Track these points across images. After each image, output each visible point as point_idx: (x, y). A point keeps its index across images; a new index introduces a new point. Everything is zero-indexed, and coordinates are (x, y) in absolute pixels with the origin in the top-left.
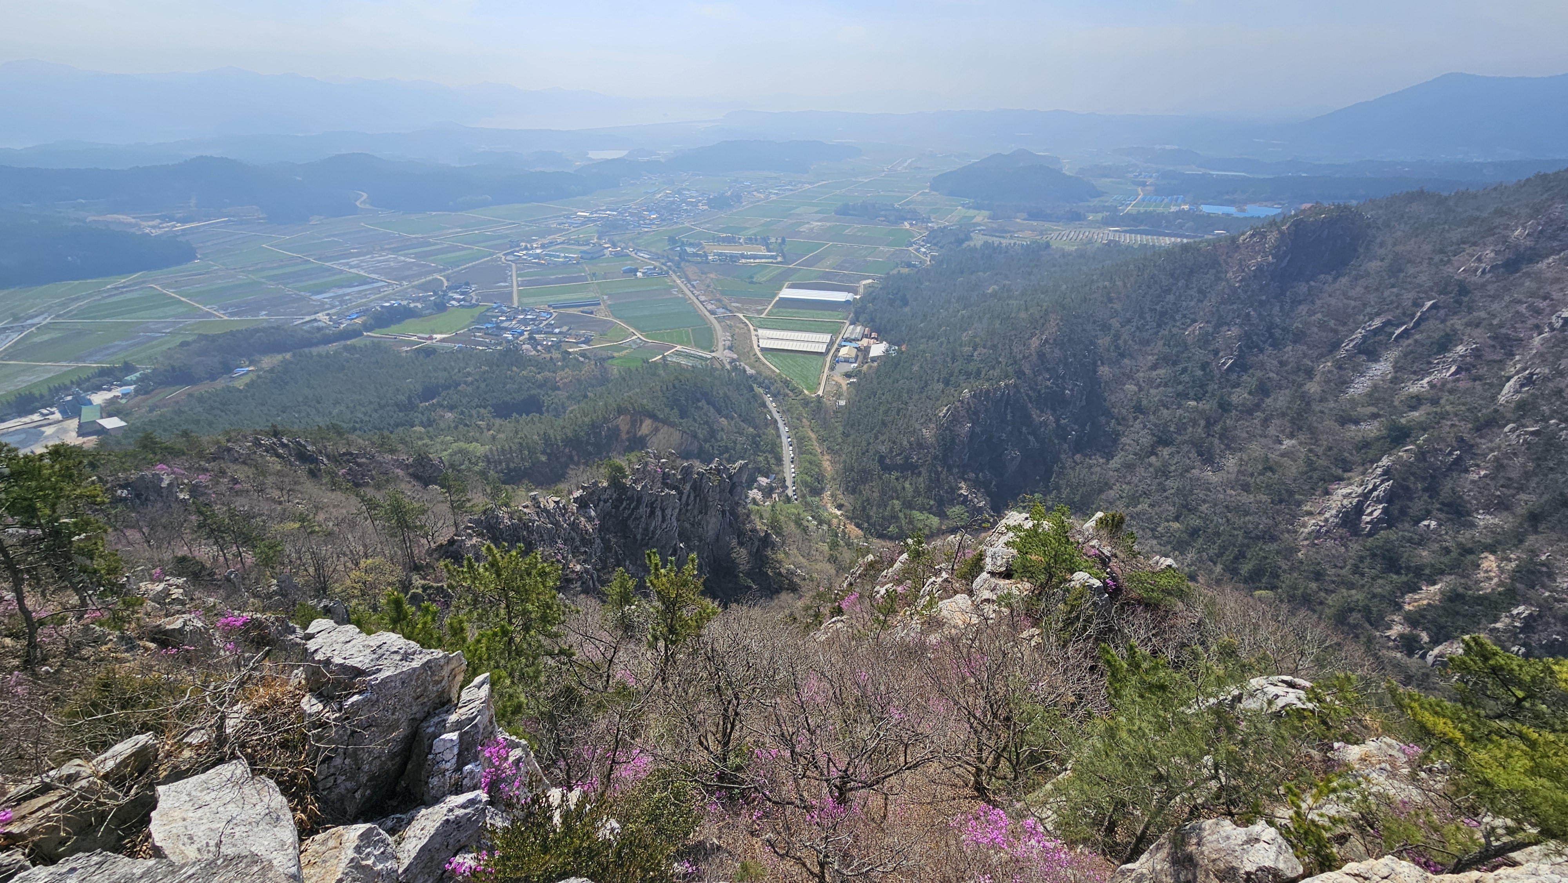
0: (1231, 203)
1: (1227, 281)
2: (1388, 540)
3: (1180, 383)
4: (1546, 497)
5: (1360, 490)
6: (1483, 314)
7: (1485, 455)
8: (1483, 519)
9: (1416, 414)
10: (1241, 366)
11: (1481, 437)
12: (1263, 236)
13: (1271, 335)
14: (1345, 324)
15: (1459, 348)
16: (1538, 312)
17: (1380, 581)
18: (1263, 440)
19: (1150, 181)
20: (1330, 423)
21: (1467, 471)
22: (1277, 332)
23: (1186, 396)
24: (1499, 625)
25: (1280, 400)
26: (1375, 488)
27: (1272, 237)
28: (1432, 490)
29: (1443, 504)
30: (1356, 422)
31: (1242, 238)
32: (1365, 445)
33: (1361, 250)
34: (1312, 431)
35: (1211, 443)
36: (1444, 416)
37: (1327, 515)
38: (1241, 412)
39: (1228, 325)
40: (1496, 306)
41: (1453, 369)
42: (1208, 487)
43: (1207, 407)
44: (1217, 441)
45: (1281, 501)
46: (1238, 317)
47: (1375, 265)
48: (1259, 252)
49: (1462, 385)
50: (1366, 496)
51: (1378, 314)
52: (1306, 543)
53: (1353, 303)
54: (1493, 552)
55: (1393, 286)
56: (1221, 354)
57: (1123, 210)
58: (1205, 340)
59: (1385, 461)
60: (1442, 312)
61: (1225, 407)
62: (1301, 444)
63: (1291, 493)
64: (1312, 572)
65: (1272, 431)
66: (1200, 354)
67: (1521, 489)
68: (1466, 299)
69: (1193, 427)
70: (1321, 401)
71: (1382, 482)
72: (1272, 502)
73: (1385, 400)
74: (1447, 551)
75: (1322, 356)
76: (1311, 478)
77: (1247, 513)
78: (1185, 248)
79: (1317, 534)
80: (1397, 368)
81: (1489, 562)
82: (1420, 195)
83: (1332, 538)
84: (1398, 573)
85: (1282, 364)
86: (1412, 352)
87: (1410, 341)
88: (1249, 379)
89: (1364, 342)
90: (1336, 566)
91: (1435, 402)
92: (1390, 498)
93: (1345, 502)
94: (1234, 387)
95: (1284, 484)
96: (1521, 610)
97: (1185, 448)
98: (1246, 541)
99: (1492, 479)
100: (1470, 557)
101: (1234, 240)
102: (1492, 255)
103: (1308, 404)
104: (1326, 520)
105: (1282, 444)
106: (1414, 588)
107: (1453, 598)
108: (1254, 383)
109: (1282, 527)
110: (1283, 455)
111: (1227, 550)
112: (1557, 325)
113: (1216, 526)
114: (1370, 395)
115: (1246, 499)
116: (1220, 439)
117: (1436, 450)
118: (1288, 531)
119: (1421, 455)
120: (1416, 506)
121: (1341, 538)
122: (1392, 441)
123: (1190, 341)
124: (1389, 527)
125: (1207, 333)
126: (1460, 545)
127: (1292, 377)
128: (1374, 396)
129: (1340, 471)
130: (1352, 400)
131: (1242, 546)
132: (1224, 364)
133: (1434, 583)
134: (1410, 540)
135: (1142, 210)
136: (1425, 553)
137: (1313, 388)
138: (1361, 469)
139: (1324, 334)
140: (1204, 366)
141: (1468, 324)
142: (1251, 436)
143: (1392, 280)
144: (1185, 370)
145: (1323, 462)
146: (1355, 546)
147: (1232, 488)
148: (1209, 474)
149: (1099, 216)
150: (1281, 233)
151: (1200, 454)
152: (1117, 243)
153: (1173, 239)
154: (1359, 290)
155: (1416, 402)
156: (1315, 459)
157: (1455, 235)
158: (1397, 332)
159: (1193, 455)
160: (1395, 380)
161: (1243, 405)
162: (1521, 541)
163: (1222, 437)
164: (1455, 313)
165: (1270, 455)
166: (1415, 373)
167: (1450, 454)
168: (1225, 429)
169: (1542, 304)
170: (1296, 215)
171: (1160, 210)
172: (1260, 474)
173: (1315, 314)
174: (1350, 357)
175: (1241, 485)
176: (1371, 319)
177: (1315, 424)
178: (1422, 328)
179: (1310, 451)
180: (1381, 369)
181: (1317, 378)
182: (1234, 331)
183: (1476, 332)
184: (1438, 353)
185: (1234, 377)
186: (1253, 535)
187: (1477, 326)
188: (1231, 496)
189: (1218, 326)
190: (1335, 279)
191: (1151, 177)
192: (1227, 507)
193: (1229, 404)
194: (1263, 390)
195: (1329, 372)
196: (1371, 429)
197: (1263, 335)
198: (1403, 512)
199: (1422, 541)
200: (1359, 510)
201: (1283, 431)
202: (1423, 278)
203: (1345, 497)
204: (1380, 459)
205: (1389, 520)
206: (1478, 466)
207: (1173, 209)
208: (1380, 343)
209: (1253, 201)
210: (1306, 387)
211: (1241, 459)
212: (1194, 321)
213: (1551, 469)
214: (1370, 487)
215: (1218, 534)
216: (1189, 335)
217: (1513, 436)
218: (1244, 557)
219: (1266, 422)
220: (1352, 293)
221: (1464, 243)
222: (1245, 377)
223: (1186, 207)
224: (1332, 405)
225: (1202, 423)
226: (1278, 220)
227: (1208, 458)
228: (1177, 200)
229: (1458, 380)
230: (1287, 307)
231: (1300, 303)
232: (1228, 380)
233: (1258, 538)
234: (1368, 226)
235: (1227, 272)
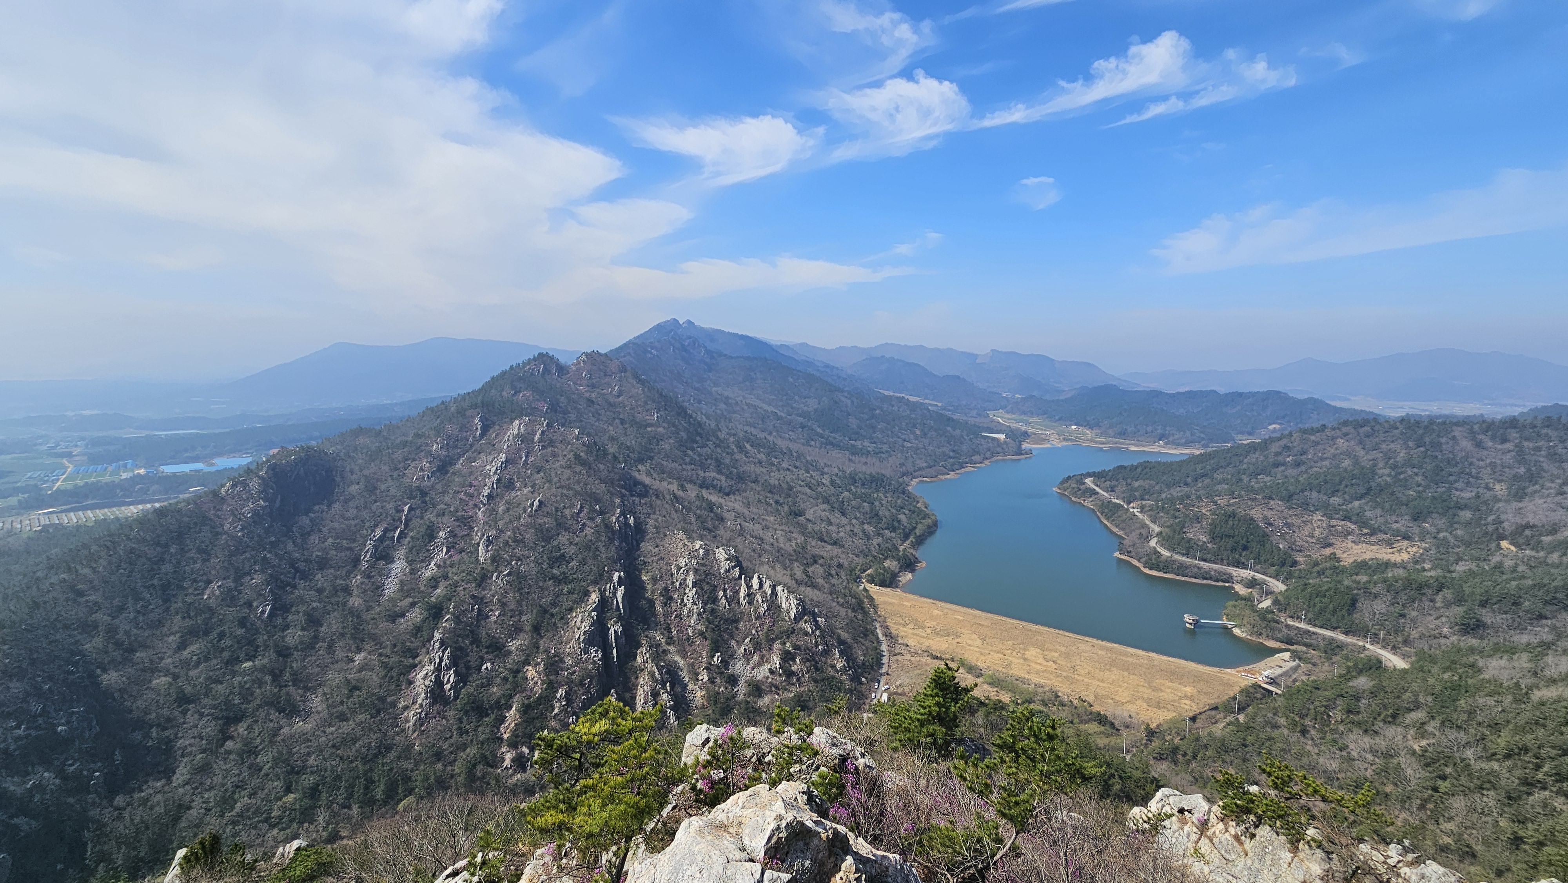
0: (196, 459)
1: (226, 533)
2: (469, 695)
3: (223, 650)
4: (535, 611)
5: (432, 667)
6: (443, 506)
7: (492, 601)
8: (513, 645)
9: (438, 591)
10: (281, 608)
11: (484, 590)
12: (245, 484)
13: (297, 570)
14: (354, 541)
15: (441, 533)
16: (472, 496)
17: (480, 729)
18: (336, 666)
19: (76, 451)
20: (384, 625)
21: (488, 617)
22: (301, 565)
23: (237, 661)
24: (556, 711)
25: (332, 624)
26: (441, 660)
27: (254, 484)
28: (476, 641)
29: (487, 647)
30: (403, 615)
31: (223, 490)
32: (418, 630)
33: (338, 479)
34: (374, 638)
35: (288, 694)
36: (456, 585)
37: (420, 701)
38: (302, 650)
39: (249, 574)
40: (447, 499)
41: (445, 550)
42: (305, 738)
43: (265, 661)
44: (292, 689)
45: (378, 712)
46: (255, 563)
47: (354, 489)
48: (248, 500)
49: (456, 558)
50: (438, 669)
51: (376, 526)
52: (415, 735)
53: (352, 522)
54: (529, 664)
55: (376, 501)
56: (255, 604)
57: (50, 488)
58: (230, 597)
59: (437, 635)
60: (418, 512)
61: (284, 653)
62: (369, 653)
63: (382, 699)
64: (433, 755)
65: (340, 654)
66: (231, 613)
67: (521, 614)
68: (427, 499)
69: (260, 687)
70: (368, 610)
71: (443, 652)
72: (372, 717)
73: (413, 589)
74: (505, 679)
75: (349, 573)
76: (392, 678)
77: (355, 740)
78: (160, 513)
79: (421, 721)
80: (410, 562)
81: (531, 672)
82: (360, 431)
83: (432, 718)
84: (487, 715)
85: (320, 591)
86: (413, 547)
87: (408, 539)
88: (296, 617)
89: (376, 550)
90: (446, 739)
91: (446, 577)
92: (454, 662)
93: (427, 683)
94: (283, 630)
95: (373, 694)
96: (561, 692)
97: (262, 713)
98: (367, 767)
99: (504, 615)
100: (520, 675)
101: (215, 494)
102: (428, 465)
103: (358, 617)
104: (421, 706)
105: (355, 661)
106: (502, 719)
107: (526, 710)
108: (302, 618)
109: (391, 733)
110: (360, 670)
111: (353, 787)
112: (485, 501)
113: (332, 771)
114: (401, 590)
115: (347, 727)
116: (294, 685)
117: (464, 611)
118: (398, 734)
119: (457, 619)
120: (473, 659)
121: (439, 713)
122: (434, 619)
123: (212, 602)
124: (465, 684)
125: (230, 590)
126: (510, 670)
127: (333, 600)
128: (405, 589)
129: (411, 660)
130: (391, 600)
131: (365, 774)
132: (263, 612)
133: (512, 707)
134: (482, 685)
135: (80, 483)
136: (495, 689)
137: (356, 601)
138: (424, 650)
139: (343, 554)
140: (242, 623)
141: (438, 515)
142: (324, 668)
143: (373, 497)
144: (221, 636)
145: (395, 659)
146: (451, 713)
147: (330, 725)
148: (300, 725)
149: (13, 501)
150: (260, 477)
151: (281, 711)
152: (59, 527)
153: (140, 507)
154: (352, 512)
155: (434, 582)
156: (386, 660)
157: (399, 455)
158: (396, 535)
159: (274, 715)
160: (413, 572)
161: (301, 643)
162: (538, 648)
163: (296, 682)
164: (426, 511)
165: (349, 677)
166: (423, 561)
167: (473, 610)
168: (294, 674)
169: (471, 490)
170: (268, 461)
171: (107, 479)
172: (348, 698)
173: (326, 540)
174: (372, 566)
175: (337, 717)
176: (373, 531)
177: (373, 631)
178: (411, 527)
179: (380, 655)
180: (399, 566)
181: (355, 592)
182: (258, 579)
183: (445, 519)
184: (430, 541)
185: (279, 621)
186: (370, 757)
187: (444, 514)
188: (332, 734)
189: (238, 579)
190: (329, 506)
191: (76, 446)
192: (334, 746)
193: (288, 648)
194: (313, 621)
195: (362, 583)
196: (415, 616)
197: (289, 572)
198: (468, 668)
199: (489, 683)
200: (439, 683)
201: (350, 650)
202: (393, 491)
203: (424, 679)
204: (433, 636)
205: (462, 679)
206: (492, 610)
207: (124, 476)
208: (388, 547)
209: (220, 454)
210: (351, 603)
211: (325, 694)
212: (209, 582)
213: (528, 593)
214: (437, 660)
215: (338, 778)
216: (209, 598)
217: (499, 581)
218: (374, 782)
219: (330, 648)
220: (348, 515)
221: (407, 460)
222: (290, 617)
223: (142, 471)
224: (377, 609)
225: (268, 678)
226: (253, 467)
227: (291, 710)
228: (125, 466)
229: (451, 556)
230: (299, 541)
231: (309, 534)
232: (275, 627)
233: (376, 756)
234: (334, 459)
235: (222, 525)
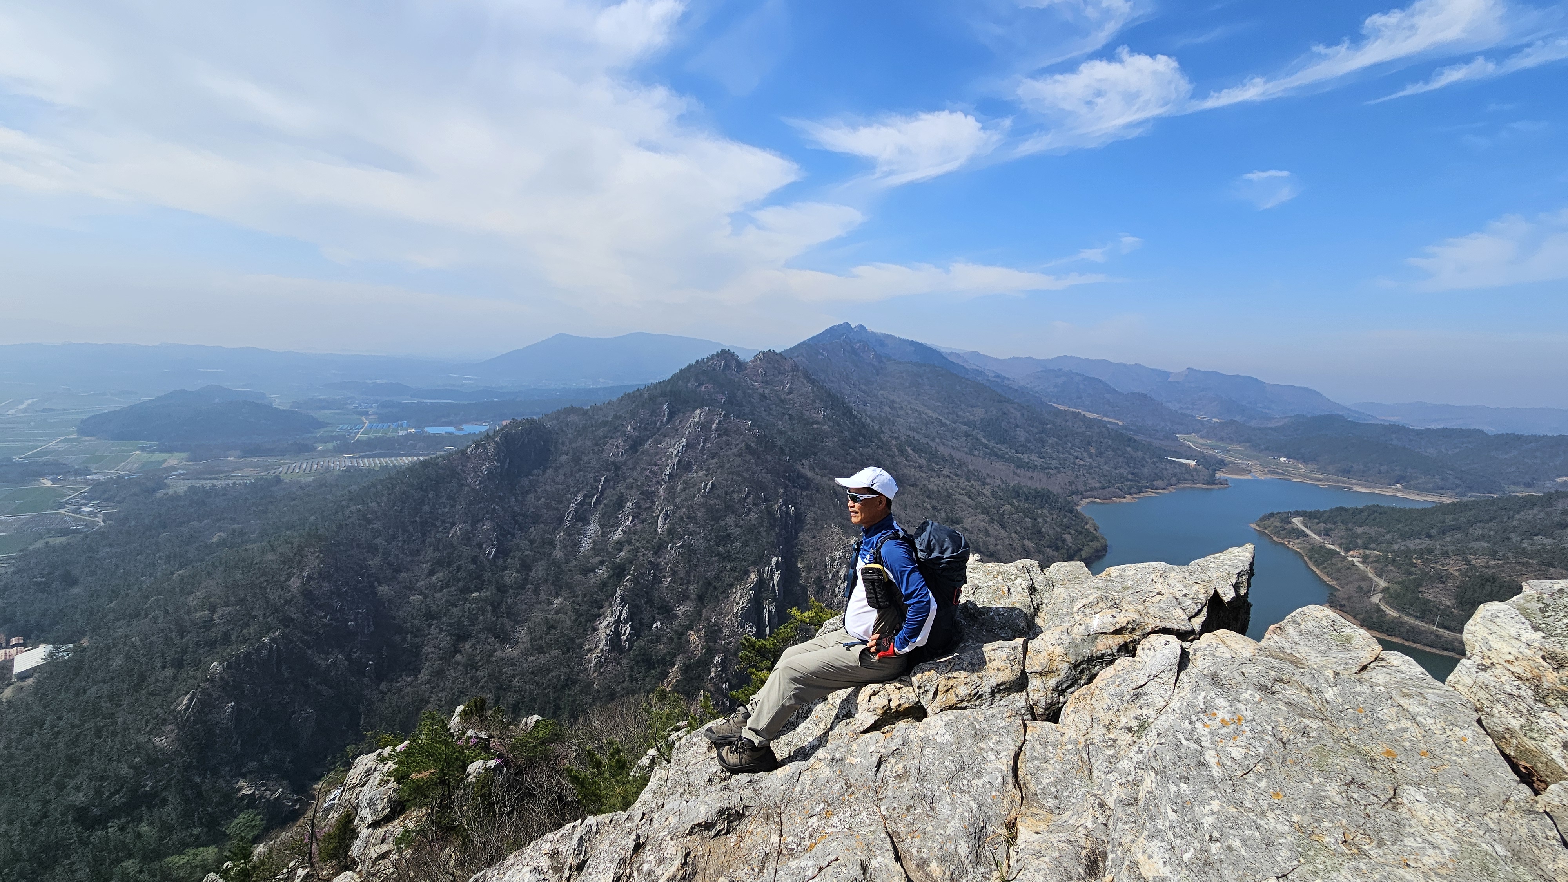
0: (450, 424)
1: (469, 485)
2: (641, 648)
3: (459, 580)
4: (700, 583)
5: (613, 619)
6: (631, 480)
7: (665, 568)
8: (680, 610)
9: (623, 553)
10: (503, 552)
11: (660, 558)
12: (485, 448)
13: (516, 522)
14: (561, 503)
15: (628, 504)
16: (655, 474)
17: (647, 679)
18: (539, 606)
19: (371, 411)
20: (578, 577)
21: (661, 582)
22: (519, 518)
23: (469, 591)
24: (712, 675)
25: (539, 570)
26: (620, 614)
27: (491, 448)
28: (650, 602)
29: (658, 609)
30: (593, 571)
31: (469, 450)
32: (604, 585)
33: (553, 449)
34: (570, 587)
35: (502, 624)
36: (637, 550)
37: (601, 647)
38: (515, 589)
39: (481, 520)
40: (635, 474)
41: (630, 518)
42: (512, 662)
43: (488, 593)
44: (506, 620)
45: (568, 650)
46: (487, 512)
47: (564, 458)
48: (485, 460)
49: (639, 527)
50: (617, 621)
51: (578, 492)
52: (595, 675)
53: (560, 486)
54: (692, 629)
55: (579, 471)
56: (484, 546)
57: (353, 438)
58: (467, 538)
59: (619, 592)
60: (612, 483)
61: (502, 589)
62: (565, 599)
63: (572, 640)
64: (608, 695)
65: (543, 596)
66: (467, 551)
67: (688, 583)
68: (620, 472)
69: (483, 614)
70: (566, 563)
71: (623, 607)
72: (563, 654)
73: (603, 549)
74: (671, 639)
75: (555, 529)
76: (581, 623)
77: (549, 671)
78: (425, 464)
79: (600, 664)
80: (602, 526)
81: (693, 637)
82: (571, 410)
83: (609, 663)
84: (654, 668)
85: (532, 542)
86: (605, 513)
87: (602, 506)
88: (512, 561)
89: (577, 513)
90: (619, 683)
91: (629, 543)
92: (631, 617)
93: (608, 632)
94: (503, 571)
95: (565, 635)
96: (717, 659)
97: (483, 636)
98: (556, 694)
99: (674, 582)
100: (684, 638)
101: (463, 452)
102: (622, 443)
103: (559, 567)
104: (602, 650)
105: (553, 604)
106: (666, 674)
107: (686, 669)
108: (518, 563)
109: (576, 670)
110: (557, 613)
111: (545, 710)
112: (666, 480)
113: (530, 693)
114: (593, 549)
115: (544, 659)
116: (507, 617)
117: (642, 574)
118: (582, 671)
119: (636, 580)
120: (646, 616)
121: (615, 659)
122: (618, 577)
123: (455, 541)
124: (638, 638)
125: (467, 532)
126: (676, 631)
127: (541, 550)
128: (598, 548)
129: (596, 610)
130: (584, 556)
131: (555, 699)
132: (490, 553)
133: (674, 665)
134: (652, 642)
135: (372, 436)
136: (662, 647)
137: (558, 554)
138: (607, 603)
139: (551, 513)
140: (474, 560)
141: (627, 488)
142: (530, 607)
143: (578, 467)
144: (459, 568)
145: (584, 608)
146: (624, 661)
147: (531, 655)
148: (510, 651)
149: (330, 446)
150: (496, 442)
151: (497, 637)
152: (357, 469)
153: (410, 459)
154: (561, 478)
155: (619, 545)
156: (578, 607)
157: (600, 432)
158: (593, 501)
159: (492, 639)
160: (604, 534)
161: (515, 583)
162: (701, 615)
163: (509, 615)
164: (618, 483)
165: (549, 617)
166: (612, 526)
167: (649, 573)
168: (508, 608)
169: (656, 469)
170: (502, 429)
171: (390, 434)
172: (546, 635)
173: (540, 499)
174: (573, 525)
175: (537, 649)
176: (576, 496)
177: (569, 581)
178: (605, 495)
179: (573, 602)
180: (593, 528)
181: (558, 547)
182: (487, 526)
183: (633, 492)
184: (619, 510)
185: (500, 562)
186: (559, 687)
187: (632, 488)
188: (532, 662)
189: (473, 525)
190: (544, 472)
191: (371, 407)
192: (532, 673)
193: (505, 586)
194: (525, 566)
195: (564, 539)
196: (603, 572)
197: (511, 523)
198: (641, 624)
199: (657, 640)
200: (617, 633)
201: (550, 594)
202: (593, 463)
203: (606, 628)
204: (616, 592)
205: (636, 632)
206: (664, 576)
207: (401, 433)
208: (586, 510)
209: (467, 422)
210: (554, 554)
211: (529, 628)
212: (453, 524)
213: (696, 566)
214: (618, 614)
215: (534, 700)
216: (452, 537)
217: (673, 552)
218: (560, 708)
219: (536, 591)
220: (557, 480)
221: (606, 437)
222: (509, 561)
223: (413, 430)
224: (574, 563)
225: (489, 608)
226: (491, 433)
227: (504, 638)
228: (402, 425)
229: (635, 525)
230: (519, 498)
231: (528, 492)
232: (497, 567)
233: (563, 687)
234: (551, 432)
235: (466, 479)
